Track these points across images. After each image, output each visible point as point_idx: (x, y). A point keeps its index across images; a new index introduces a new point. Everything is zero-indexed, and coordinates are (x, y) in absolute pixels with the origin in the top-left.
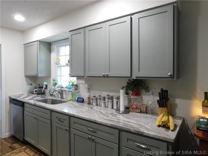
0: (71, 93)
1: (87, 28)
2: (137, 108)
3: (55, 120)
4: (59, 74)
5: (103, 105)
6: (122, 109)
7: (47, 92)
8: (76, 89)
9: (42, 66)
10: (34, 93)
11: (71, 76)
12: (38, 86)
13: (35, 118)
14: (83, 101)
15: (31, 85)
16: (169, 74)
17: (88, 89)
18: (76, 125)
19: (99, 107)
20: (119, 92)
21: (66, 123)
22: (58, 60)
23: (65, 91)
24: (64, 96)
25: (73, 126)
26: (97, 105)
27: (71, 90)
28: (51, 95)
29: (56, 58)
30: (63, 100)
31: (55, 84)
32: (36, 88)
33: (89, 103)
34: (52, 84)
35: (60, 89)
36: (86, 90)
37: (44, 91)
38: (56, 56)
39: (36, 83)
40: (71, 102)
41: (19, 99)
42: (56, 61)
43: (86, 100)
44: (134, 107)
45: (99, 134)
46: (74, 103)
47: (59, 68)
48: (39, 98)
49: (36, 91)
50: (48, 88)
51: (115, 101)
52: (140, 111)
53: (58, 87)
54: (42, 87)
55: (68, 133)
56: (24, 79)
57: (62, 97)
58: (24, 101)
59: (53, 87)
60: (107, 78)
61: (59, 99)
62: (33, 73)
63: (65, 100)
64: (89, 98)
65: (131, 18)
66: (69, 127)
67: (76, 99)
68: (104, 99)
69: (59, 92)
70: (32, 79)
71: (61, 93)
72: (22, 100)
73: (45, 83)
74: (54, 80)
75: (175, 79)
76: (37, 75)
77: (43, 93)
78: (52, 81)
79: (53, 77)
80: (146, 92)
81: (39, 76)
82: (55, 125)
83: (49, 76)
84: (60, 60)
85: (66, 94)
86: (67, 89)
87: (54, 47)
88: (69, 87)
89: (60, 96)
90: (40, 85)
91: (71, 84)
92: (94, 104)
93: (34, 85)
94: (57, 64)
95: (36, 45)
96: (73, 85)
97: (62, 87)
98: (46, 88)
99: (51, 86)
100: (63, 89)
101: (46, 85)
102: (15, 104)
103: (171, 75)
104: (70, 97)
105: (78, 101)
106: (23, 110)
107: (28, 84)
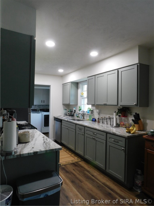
0: (88, 116)
1: (96, 76)
2: (123, 125)
3: (77, 129)
4: (83, 103)
5: (105, 122)
6: (115, 125)
7: (75, 114)
8: (92, 113)
9: (72, 98)
10: (68, 115)
11: (88, 104)
12: (70, 111)
13: (68, 129)
14: (95, 121)
15: (66, 110)
16: (135, 103)
17: (99, 113)
18: (87, 131)
19: (103, 124)
20: (113, 115)
21: (83, 131)
22: (82, 94)
23: (86, 114)
24: (85, 117)
25: (86, 132)
26: (103, 123)
27: (89, 114)
28: (78, 117)
29: (81, 93)
30: (84, 120)
31: (80, 110)
32: (68, 112)
33: (99, 122)
34: (78, 110)
35: (82, 113)
36: (97, 114)
37: (74, 114)
38: (81, 91)
39: (69, 109)
40: (88, 121)
41: (59, 118)
42: (81, 95)
43: (97, 120)
44: (122, 124)
45: (98, 136)
46: (90, 121)
47: (83, 99)
48: (70, 118)
49: (68, 114)
50: (76, 112)
51: (112, 120)
52: (125, 127)
53: (82, 112)
54: (72, 112)
55: (83, 136)
56: (62, 106)
57: (84, 118)
58: (62, 119)
59: (79, 112)
60: (106, 106)
61: (82, 119)
62: (67, 103)
63: (85, 120)
64: (99, 118)
65: (118, 71)
66: (84, 133)
67: (92, 119)
68: (107, 119)
69: (82, 115)
70: (67, 106)
71: (83, 115)
72: (61, 118)
73: (74, 109)
74: (79, 107)
75: (138, 106)
76: (69, 103)
77: (73, 116)
78: (78, 108)
79: (79, 105)
80: (131, 115)
81: (71, 104)
82: (77, 132)
83: (77, 105)
84: (83, 94)
85: (86, 116)
86: (87, 113)
87: (80, 85)
88: (88, 111)
89: (82, 117)
90: (71, 110)
91: (89, 109)
92: (101, 122)
93: (68, 110)
94: (81, 96)
95: (69, 85)
96: (90, 110)
97: (84, 112)
98: (75, 112)
99: (77, 111)
100: (84, 113)
101: (75, 110)
102: (57, 121)
103: (136, 104)
104: (88, 118)
105: (92, 121)
106: (61, 125)
107: (64, 110)
